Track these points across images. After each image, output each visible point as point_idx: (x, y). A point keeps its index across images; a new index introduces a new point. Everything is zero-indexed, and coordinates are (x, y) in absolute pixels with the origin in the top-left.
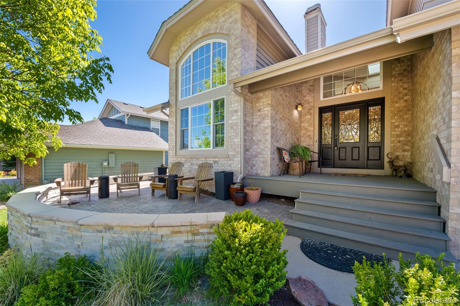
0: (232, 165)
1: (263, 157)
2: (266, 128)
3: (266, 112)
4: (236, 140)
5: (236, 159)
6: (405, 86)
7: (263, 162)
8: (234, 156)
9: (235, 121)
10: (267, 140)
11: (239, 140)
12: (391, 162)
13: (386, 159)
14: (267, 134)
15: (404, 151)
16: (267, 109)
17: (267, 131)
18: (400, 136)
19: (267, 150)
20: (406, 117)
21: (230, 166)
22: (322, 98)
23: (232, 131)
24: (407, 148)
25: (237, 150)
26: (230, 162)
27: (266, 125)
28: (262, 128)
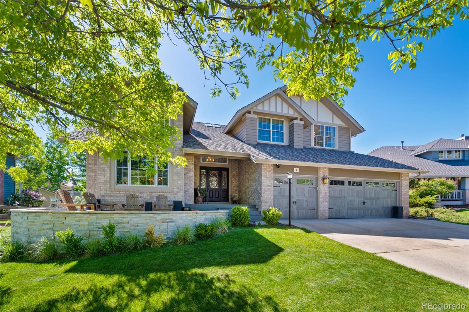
0: (176, 197)
1: (189, 194)
2: (191, 177)
3: (191, 168)
4: (179, 182)
5: (179, 194)
6: (236, 165)
7: (189, 196)
8: (178, 192)
9: (179, 171)
10: (191, 184)
11: (182, 182)
12: (232, 198)
13: (230, 197)
14: (192, 180)
15: (236, 194)
16: (192, 166)
17: (192, 179)
18: (234, 187)
19: (192, 189)
20: (236, 178)
21: (174, 198)
22: (201, 161)
23: (176, 176)
24: (237, 192)
25: (180, 188)
26: (175, 195)
27: (191, 175)
28: (188, 177)
